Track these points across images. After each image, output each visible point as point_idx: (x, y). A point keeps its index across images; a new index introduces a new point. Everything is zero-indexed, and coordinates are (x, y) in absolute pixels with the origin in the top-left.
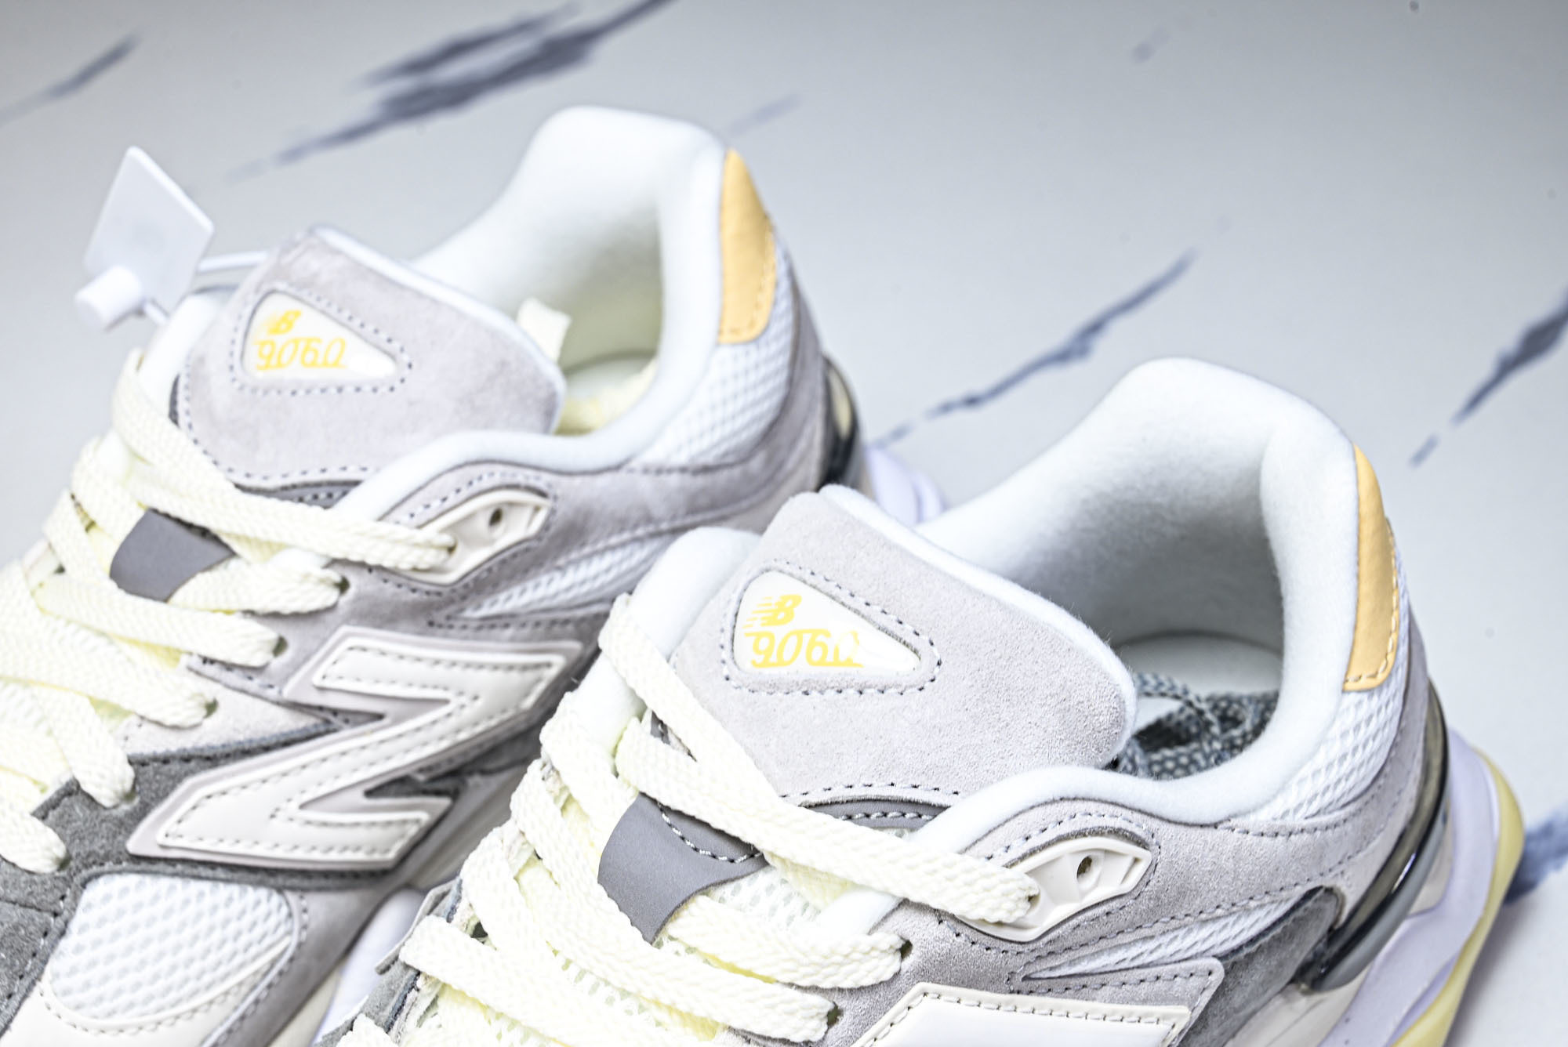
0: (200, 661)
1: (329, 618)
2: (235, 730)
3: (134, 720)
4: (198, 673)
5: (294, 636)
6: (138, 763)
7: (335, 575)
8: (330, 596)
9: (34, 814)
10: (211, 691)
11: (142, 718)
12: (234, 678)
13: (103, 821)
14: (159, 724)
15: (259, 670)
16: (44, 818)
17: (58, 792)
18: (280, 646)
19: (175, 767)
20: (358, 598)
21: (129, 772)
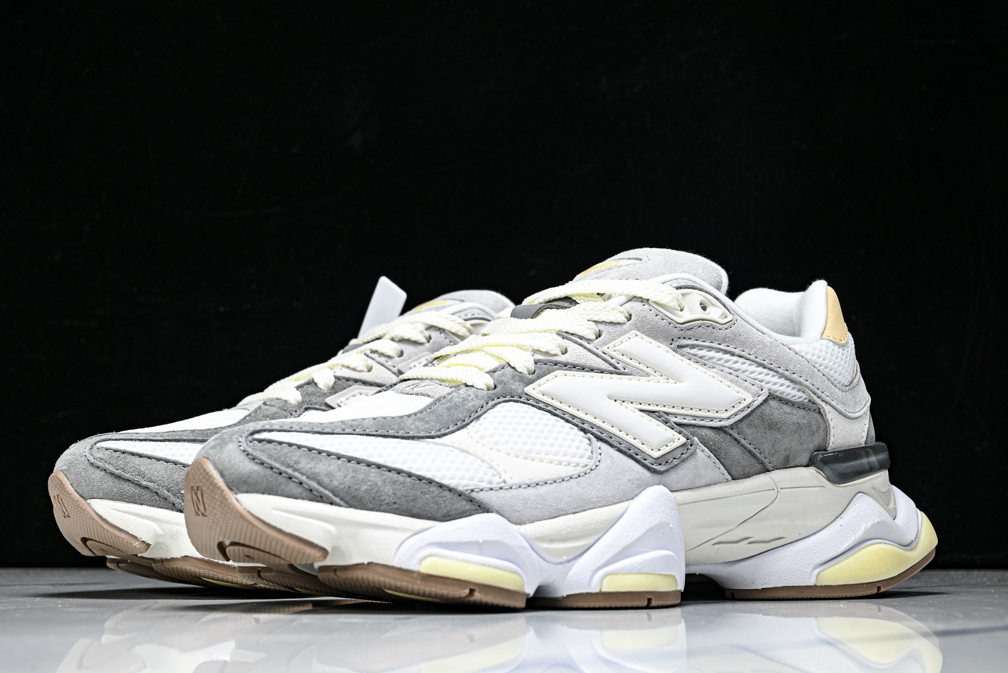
0: (370, 351)
1: (421, 347)
2: (377, 377)
3: (340, 367)
4: (367, 356)
5: (408, 349)
6: (338, 378)
7: (427, 333)
8: (423, 340)
9: (296, 387)
10: (370, 362)
11: (343, 366)
12: (383, 360)
13: (319, 392)
14: (348, 367)
15: (389, 357)
16: (297, 389)
17: (304, 383)
18: (401, 354)
19: (350, 383)
20: (434, 343)
21: (333, 380)
